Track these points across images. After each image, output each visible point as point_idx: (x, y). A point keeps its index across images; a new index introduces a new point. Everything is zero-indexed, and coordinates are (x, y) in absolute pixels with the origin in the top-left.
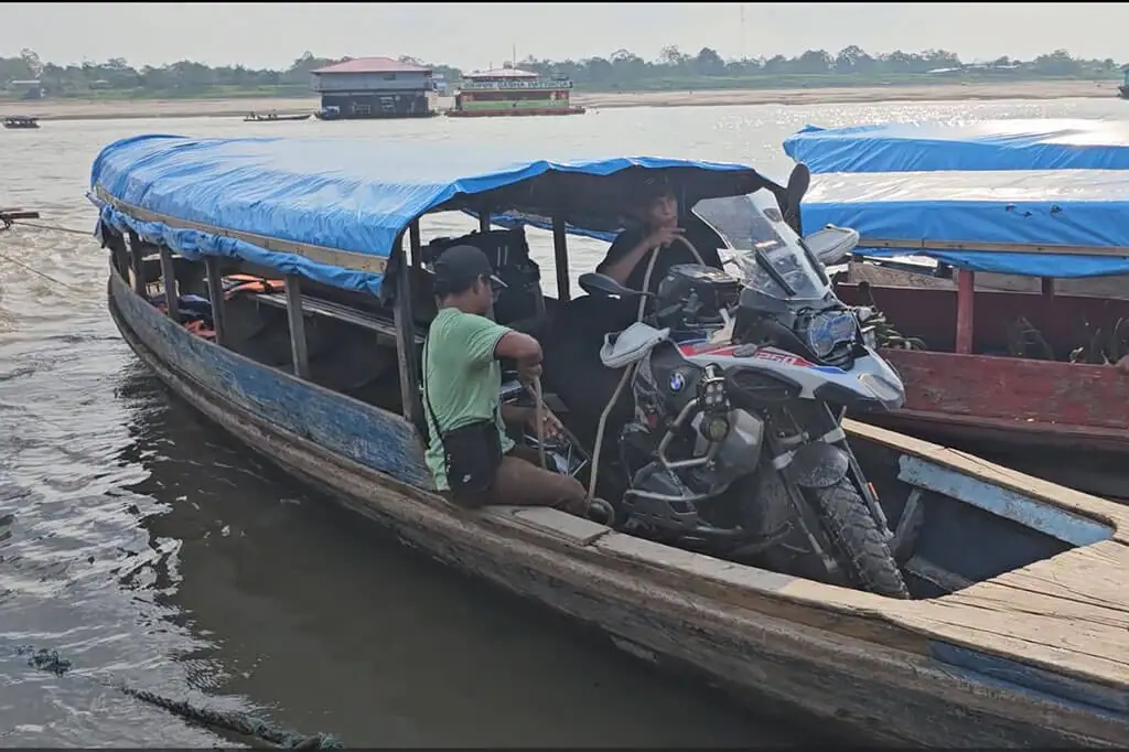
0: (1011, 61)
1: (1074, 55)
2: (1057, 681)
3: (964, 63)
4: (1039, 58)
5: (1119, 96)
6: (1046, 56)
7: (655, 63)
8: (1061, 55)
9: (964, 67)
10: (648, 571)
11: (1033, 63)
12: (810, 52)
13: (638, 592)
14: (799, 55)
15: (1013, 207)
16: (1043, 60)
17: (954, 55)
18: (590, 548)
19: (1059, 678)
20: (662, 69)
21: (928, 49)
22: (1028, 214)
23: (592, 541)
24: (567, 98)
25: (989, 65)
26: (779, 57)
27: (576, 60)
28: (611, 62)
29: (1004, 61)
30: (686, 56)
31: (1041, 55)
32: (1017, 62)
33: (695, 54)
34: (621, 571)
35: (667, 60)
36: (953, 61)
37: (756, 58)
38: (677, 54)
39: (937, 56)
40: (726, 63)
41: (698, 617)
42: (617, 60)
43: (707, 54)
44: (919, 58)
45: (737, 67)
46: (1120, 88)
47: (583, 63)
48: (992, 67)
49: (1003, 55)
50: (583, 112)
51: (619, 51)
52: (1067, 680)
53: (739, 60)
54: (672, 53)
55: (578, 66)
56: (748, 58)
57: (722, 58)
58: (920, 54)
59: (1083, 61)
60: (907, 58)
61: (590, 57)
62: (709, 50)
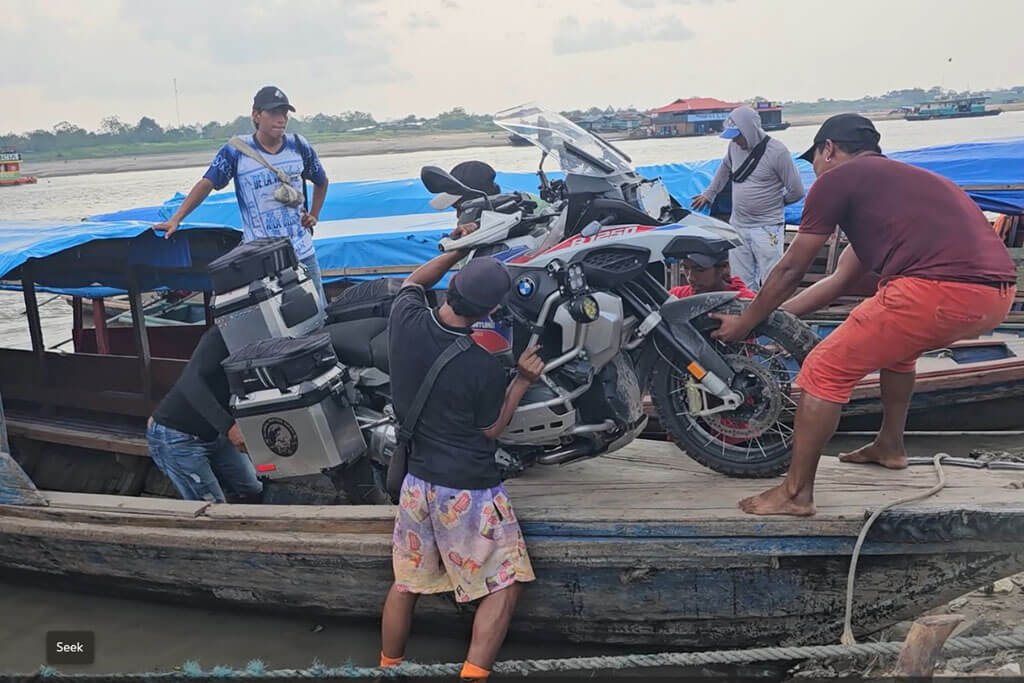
0: (418, 118)
1: (469, 112)
2: (571, 527)
3: (378, 121)
4: (440, 115)
5: (509, 145)
6: (445, 114)
7: (97, 133)
8: (458, 112)
9: (378, 125)
10: (257, 524)
11: (435, 120)
12: (241, 117)
13: (251, 541)
14: (232, 121)
15: (412, 236)
16: (444, 116)
17: (369, 115)
18: (200, 518)
19: (571, 524)
20: (105, 138)
21: (346, 111)
22: (425, 241)
23: (202, 512)
24: (17, 169)
25: (399, 123)
26: (213, 124)
27: (19, 133)
28: (54, 134)
29: (411, 118)
30: (126, 125)
31: (442, 113)
32: (422, 120)
33: (134, 123)
34: (232, 529)
35: (109, 130)
36: (369, 121)
37: (194, 125)
38: (118, 123)
39: (354, 116)
40: (165, 131)
41: (305, 547)
42: (59, 132)
43: (146, 123)
44: (339, 120)
45: (175, 134)
46: (510, 138)
47: (26, 136)
48: (402, 125)
49: (410, 114)
50: (34, 181)
51: (61, 124)
52: (577, 525)
53: (177, 128)
54: (113, 123)
55: (22, 138)
56: (186, 125)
57: (161, 126)
58: (339, 116)
59: (477, 116)
60: (329, 119)
61: (32, 130)
62: (148, 120)
